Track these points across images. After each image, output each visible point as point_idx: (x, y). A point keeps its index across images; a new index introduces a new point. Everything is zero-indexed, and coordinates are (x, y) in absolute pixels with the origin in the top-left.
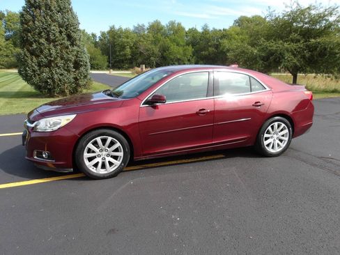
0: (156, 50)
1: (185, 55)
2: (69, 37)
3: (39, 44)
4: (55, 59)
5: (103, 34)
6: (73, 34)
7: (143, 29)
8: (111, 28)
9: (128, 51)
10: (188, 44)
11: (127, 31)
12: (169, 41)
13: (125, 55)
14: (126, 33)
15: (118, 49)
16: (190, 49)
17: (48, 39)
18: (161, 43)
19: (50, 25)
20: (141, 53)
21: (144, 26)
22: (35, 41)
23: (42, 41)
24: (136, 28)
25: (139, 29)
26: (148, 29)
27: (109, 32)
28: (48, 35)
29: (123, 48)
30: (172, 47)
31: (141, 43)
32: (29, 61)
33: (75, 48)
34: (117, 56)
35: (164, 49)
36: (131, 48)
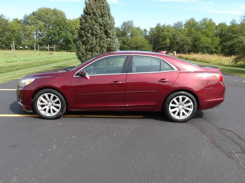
0: (189, 40)
1: (212, 44)
2: (106, 32)
3: (87, 37)
4: (95, 46)
5: (152, 29)
6: (109, 31)
7: (181, 25)
8: (157, 25)
9: (168, 41)
10: (216, 36)
11: (168, 27)
12: (200, 33)
13: (165, 44)
14: (168, 29)
15: (160, 40)
16: (218, 39)
17: (92, 34)
18: (194, 35)
19: (94, 25)
20: (177, 43)
21: (182, 23)
22: (86, 35)
23: (89, 35)
24: (176, 24)
25: (178, 25)
26: (185, 25)
27: (155, 28)
28: (93, 31)
29: (164, 39)
30: (202, 38)
31: (178, 36)
32: (81, 48)
33: (109, 39)
34: (160, 45)
35: (196, 40)
36: (170, 39)
